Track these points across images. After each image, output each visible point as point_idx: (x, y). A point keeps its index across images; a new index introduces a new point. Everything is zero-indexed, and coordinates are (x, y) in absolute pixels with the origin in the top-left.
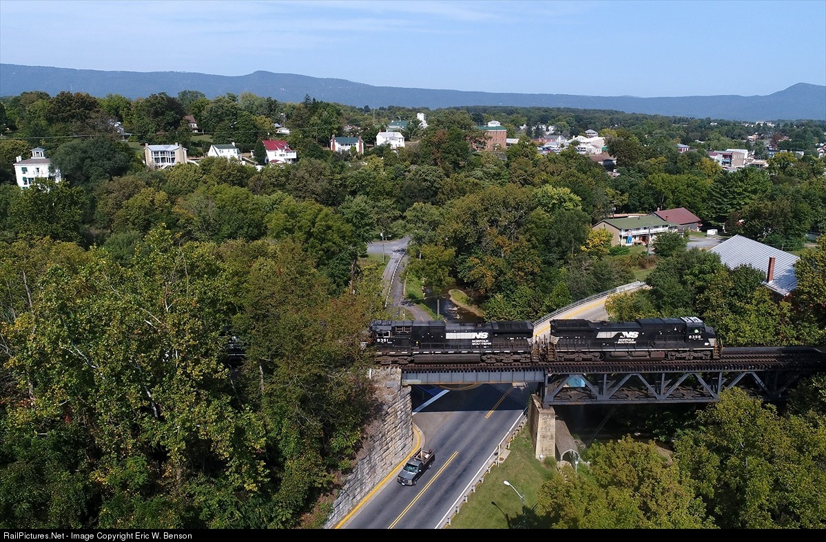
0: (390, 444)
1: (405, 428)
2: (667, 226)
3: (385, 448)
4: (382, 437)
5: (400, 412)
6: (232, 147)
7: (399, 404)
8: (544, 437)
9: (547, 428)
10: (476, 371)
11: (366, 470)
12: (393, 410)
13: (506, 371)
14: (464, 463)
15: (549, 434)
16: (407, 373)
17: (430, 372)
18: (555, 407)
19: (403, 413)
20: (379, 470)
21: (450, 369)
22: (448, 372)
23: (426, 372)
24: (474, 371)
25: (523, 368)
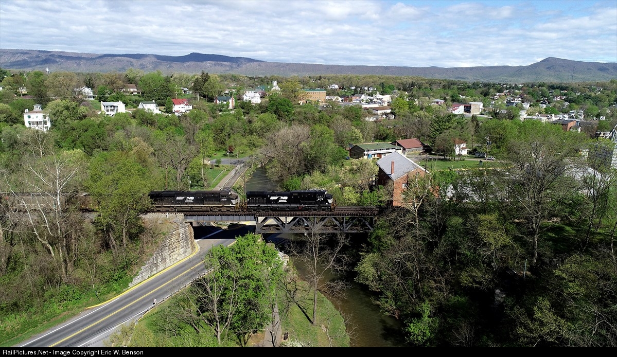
0: (175, 250)
1: (186, 243)
3: (172, 251)
4: (169, 245)
5: (181, 235)
6: (153, 103)
7: (181, 231)
10: (221, 216)
11: (160, 260)
16: (187, 216)
17: (198, 216)
19: (184, 235)
20: (168, 261)
22: (206, 216)
23: (196, 216)
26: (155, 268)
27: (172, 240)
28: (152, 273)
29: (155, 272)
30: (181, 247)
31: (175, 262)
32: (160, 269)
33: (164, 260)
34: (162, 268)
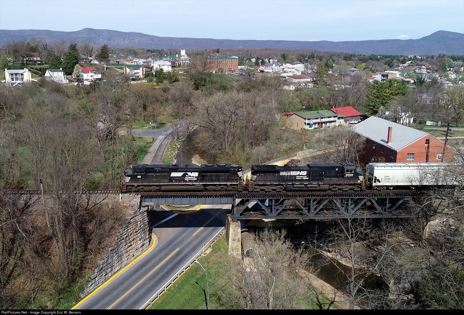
0: (132, 243)
1: (144, 233)
2: (336, 117)
3: (129, 244)
4: (126, 237)
5: (139, 223)
6: (60, 71)
7: (139, 218)
8: (234, 240)
9: (235, 234)
10: (189, 197)
11: (115, 258)
12: (134, 221)
13: (209, 197)
14: (181, 256)
15: (237, 238)
16: (145, 198)
17: (159, 198)
18: (241, 221)
19: (142, 223)
20: (124, 259)
21: (172, 196)
22: (171, 198)
23: (157, 198)
24: (188, 197)
25: (219, 195)
26: (110, 270)
27: (129, 231)
28: (107, 276)
29: (110, 275)
30: (138, 239)
31: (132, 258)
32: (116, 270)
33: (120, 257)
34: (118, 268)
